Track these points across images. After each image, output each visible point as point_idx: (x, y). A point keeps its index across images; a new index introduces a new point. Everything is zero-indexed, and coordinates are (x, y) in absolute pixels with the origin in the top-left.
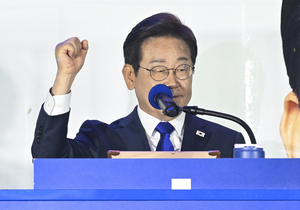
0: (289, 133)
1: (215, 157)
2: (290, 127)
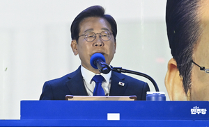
0: (171, 84)
1: (133, 100)
2: (171, 80)
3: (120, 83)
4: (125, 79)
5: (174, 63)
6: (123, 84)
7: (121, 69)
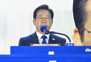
0: (75, 39)
2: (75, 37)
3: (53, 39)
4: (55, 37)
5: (77, 30)
6: (54, 40)
7: (54, 32)
